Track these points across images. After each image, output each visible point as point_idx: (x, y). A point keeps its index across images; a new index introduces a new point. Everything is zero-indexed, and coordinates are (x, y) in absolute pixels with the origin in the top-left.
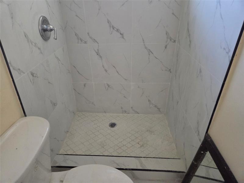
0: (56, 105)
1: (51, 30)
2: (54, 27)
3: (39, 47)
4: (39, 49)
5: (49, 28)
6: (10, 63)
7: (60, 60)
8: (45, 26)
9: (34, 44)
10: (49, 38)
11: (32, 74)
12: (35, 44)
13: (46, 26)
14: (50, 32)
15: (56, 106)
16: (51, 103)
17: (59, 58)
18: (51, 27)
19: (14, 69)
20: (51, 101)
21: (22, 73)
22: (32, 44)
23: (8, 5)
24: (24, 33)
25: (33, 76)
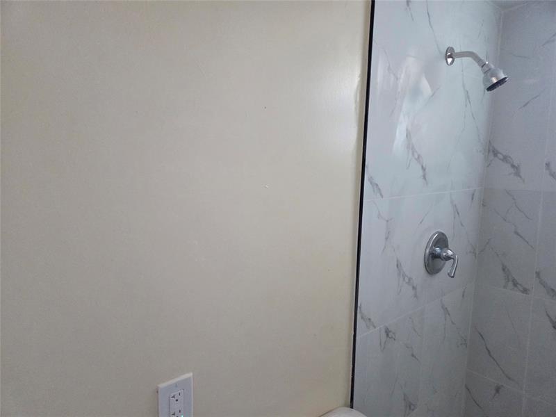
0: (412, 407)
1: (448, 258)
2: (454, 255)
3: (415, 285)
4: (414, 288)
5: (444, 254)
6: (360, 308)
7: (449, 314)
8: (438, 250)
9: (407, 280)
10: (438, 271)
11: (387, 332)
12: (410, 279)
13: (441, 249)
14: (442, 262)
15: (413, 410)
16: (405, 400)
17: (449, 309)
18: (450, 253)
19: (362, 318)
20: (405, 395)
21: (371, 327)
22: (404, 279)
23: (387, 221)
24: (397, 261)
25: (388, 335)
